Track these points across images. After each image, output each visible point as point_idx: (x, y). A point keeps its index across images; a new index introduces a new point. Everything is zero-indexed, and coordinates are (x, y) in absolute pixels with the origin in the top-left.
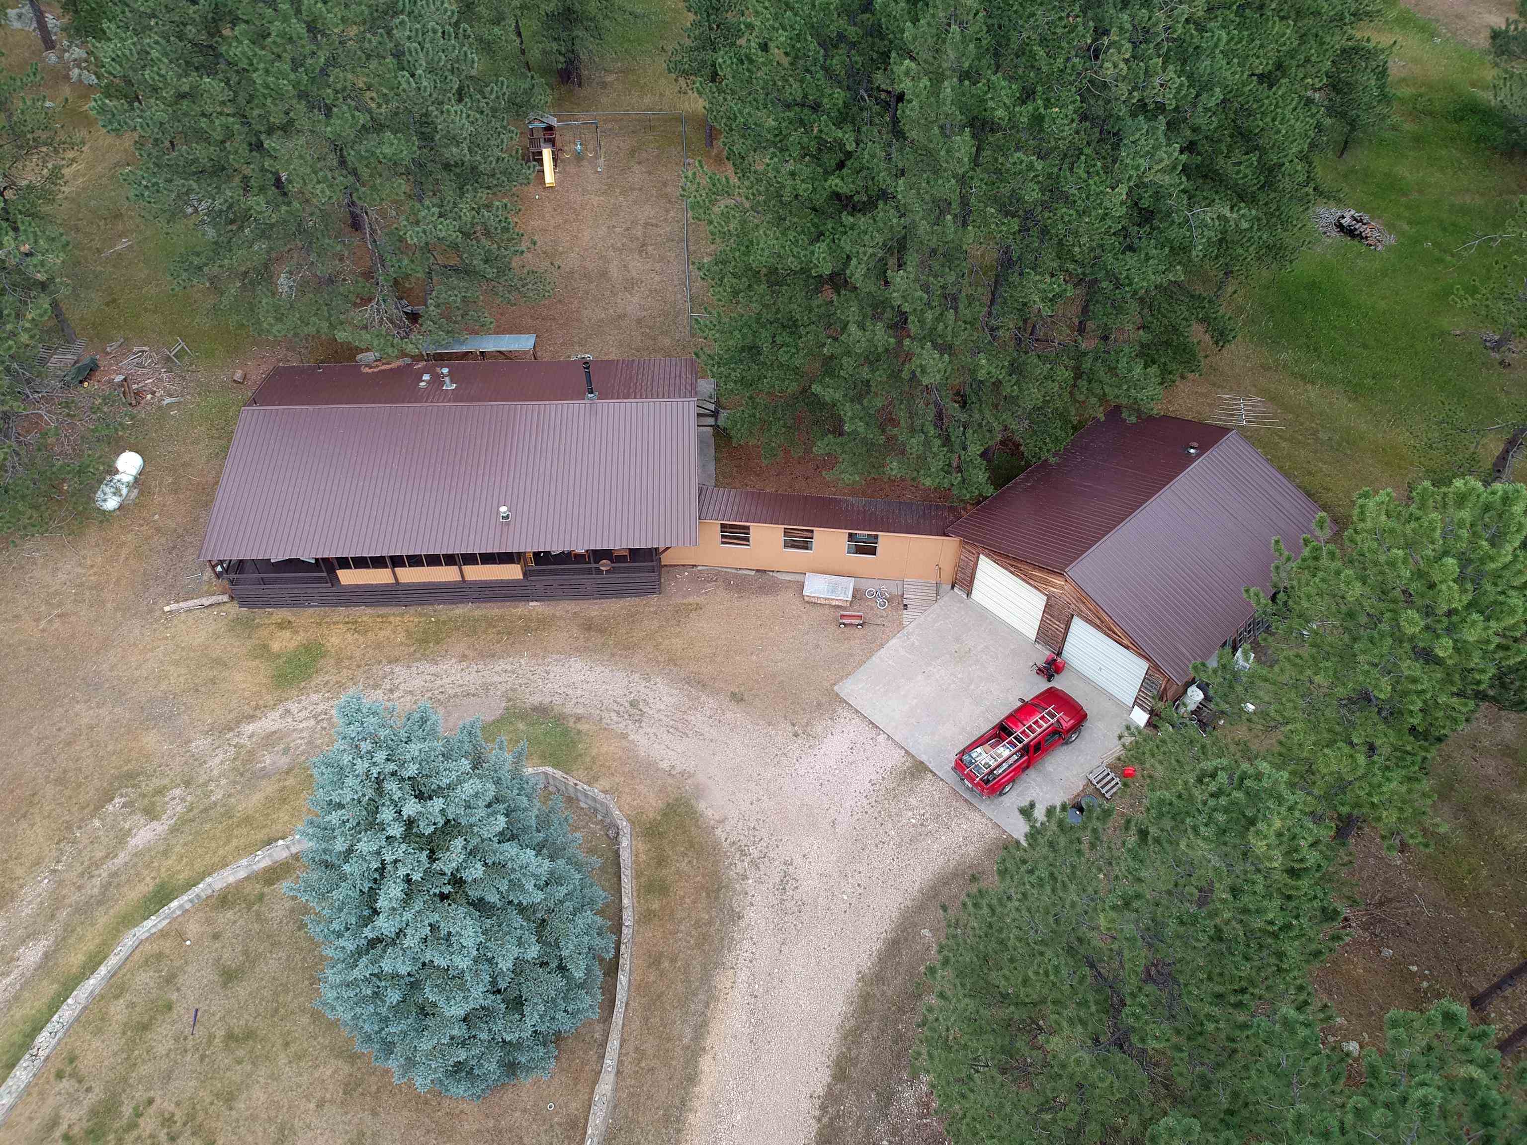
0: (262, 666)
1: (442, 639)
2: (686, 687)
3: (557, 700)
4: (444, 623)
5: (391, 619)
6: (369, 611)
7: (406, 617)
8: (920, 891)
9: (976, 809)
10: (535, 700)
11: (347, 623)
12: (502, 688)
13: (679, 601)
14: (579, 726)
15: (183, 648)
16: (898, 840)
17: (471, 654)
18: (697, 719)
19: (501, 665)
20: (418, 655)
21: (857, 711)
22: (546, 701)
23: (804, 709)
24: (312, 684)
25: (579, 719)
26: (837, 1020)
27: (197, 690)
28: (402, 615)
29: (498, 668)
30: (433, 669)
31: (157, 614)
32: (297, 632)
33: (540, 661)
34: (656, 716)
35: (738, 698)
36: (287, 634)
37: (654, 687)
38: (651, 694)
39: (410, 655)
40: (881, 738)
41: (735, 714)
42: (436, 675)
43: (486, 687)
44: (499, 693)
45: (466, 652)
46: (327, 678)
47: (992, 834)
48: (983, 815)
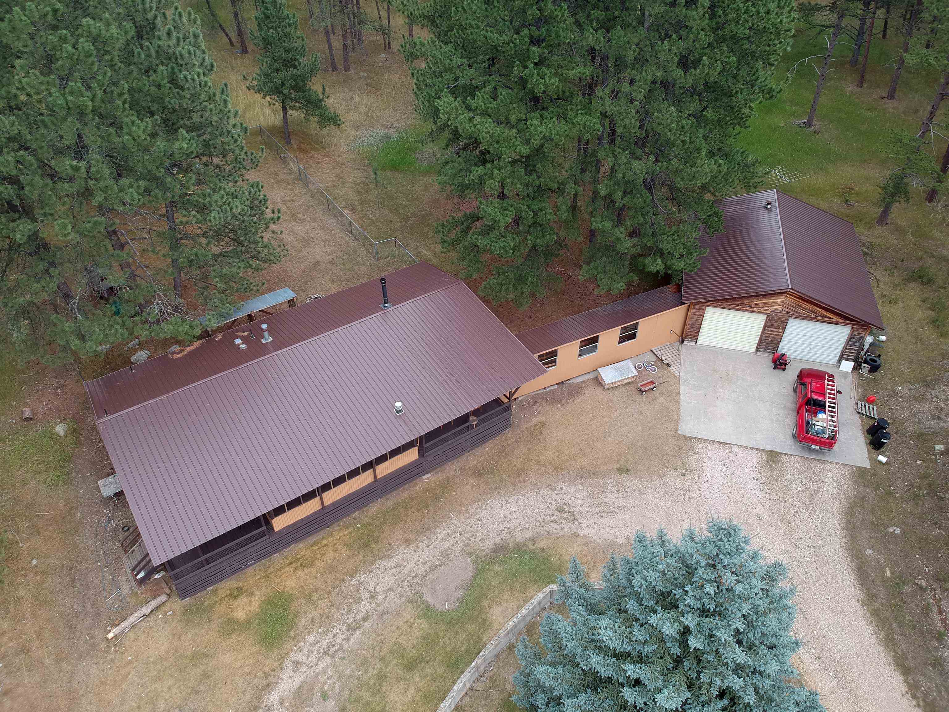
0: (243, 637)
1: (378, 537)
2: (583, 480)
3: (506, 536)
4: (369, 524)
5: (325, 542)
6: (301, 545)
7: (335, 534)
8: (843, 529)
9: (825, 462)
10: (489, 544)
11: (291, 564)
12: (458, 549)
13: (526, 426)
14: (538, 545)
15: (154, 663)
16: (802, 505)
17: (412, 536)
18: (610, 498)
19: (441, 533)
20: (370, 558)
21: (705, 440)
22: (498, 540)
23: (672, 456)
24: (301, 628)
25: (533, 540)
26: (874, 639)
27: (197, 692)
28: (331, 535)
29: (440, 536)
30: (391, 563)
31: (103, 646)
32: (252, 594)
33: (467, 515)
34: (583, 510)
35: (623, 471)
36: (243, 600)
37: (563, 492)
38: (565, 497)
39: (363, 561)
40: (735, 449)
41: (631, 482)
42: (398, 566)
43: (445, 554)
44: (458, 553)
45: (406, 536)
46: (310, 616)
47: (847, 471)
48: (832, 463)
